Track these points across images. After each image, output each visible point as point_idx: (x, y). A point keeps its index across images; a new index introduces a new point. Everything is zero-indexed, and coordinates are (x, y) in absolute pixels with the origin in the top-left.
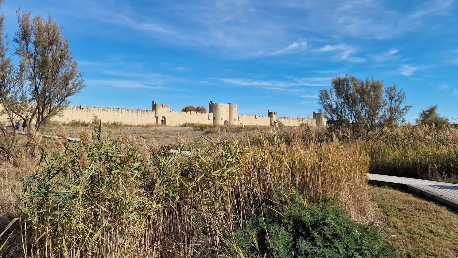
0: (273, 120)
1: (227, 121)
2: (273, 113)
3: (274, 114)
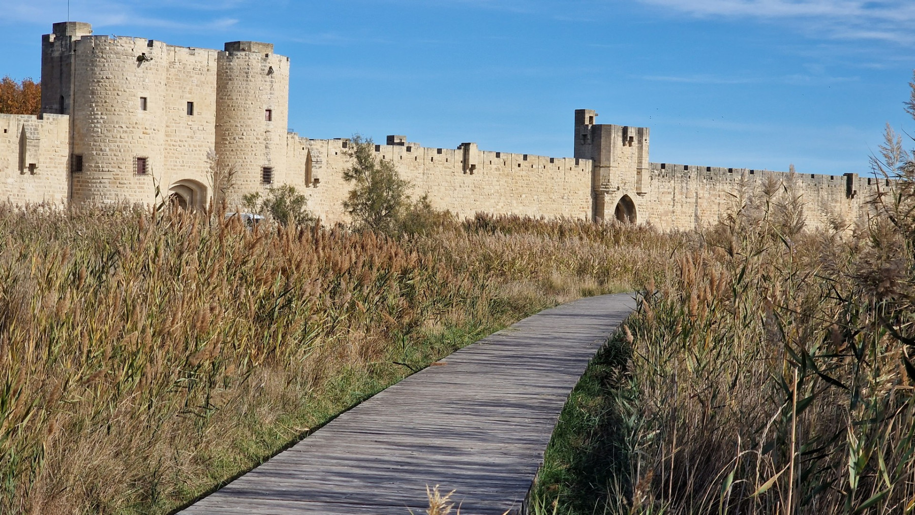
0: (614, 182)
1: (203, 188)
2: (609, 128)
3: (616, 138)
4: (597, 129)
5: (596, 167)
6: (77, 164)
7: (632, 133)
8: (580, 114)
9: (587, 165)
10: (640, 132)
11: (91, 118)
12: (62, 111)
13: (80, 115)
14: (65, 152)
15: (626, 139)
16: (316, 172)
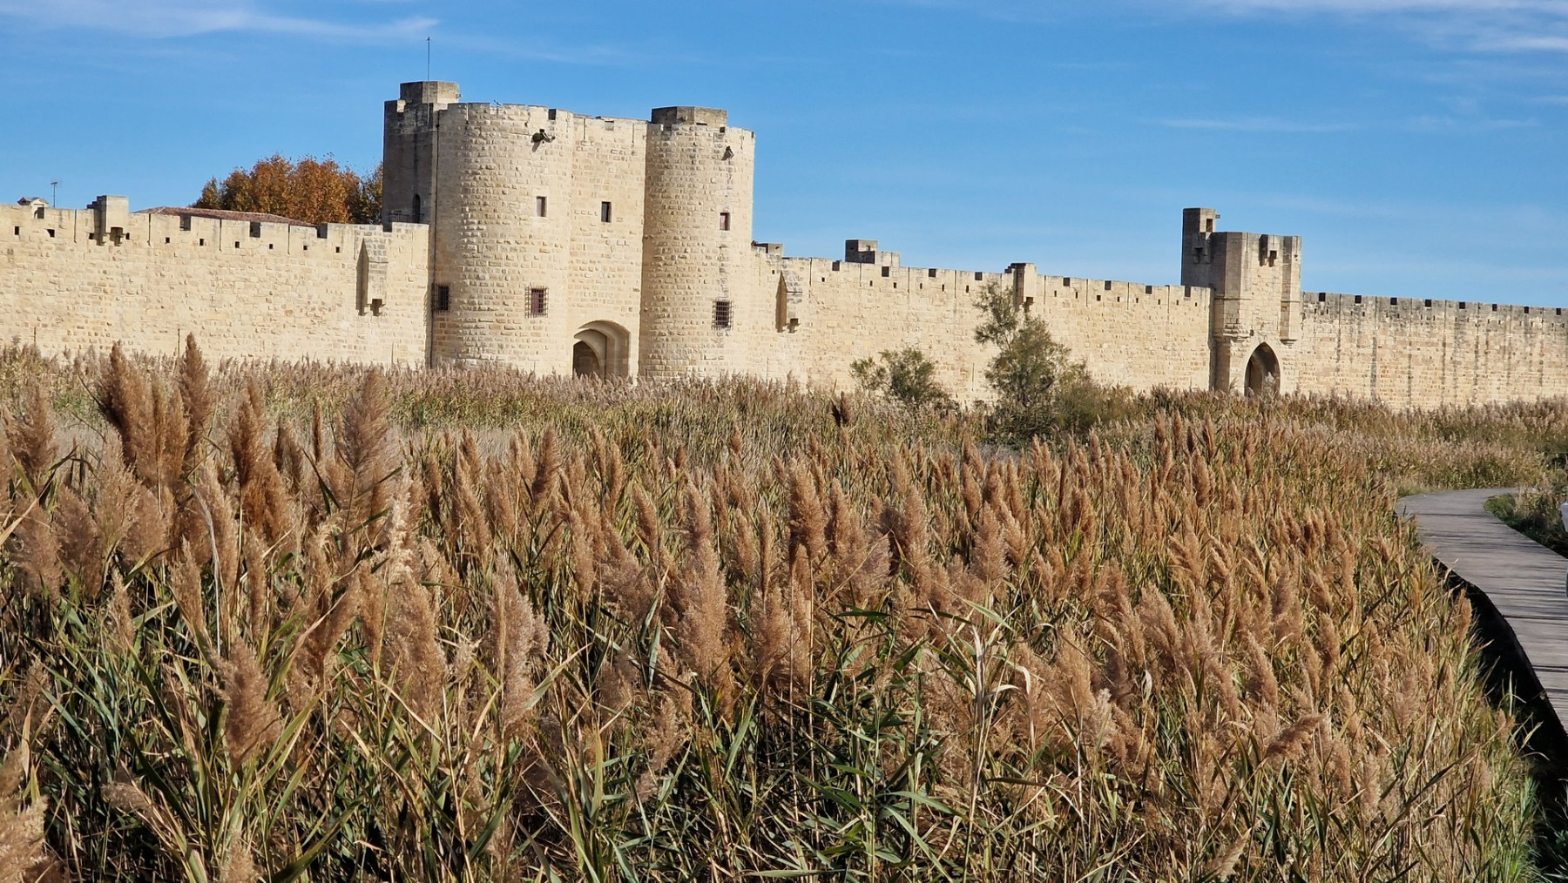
0: (1246, 322)
1: (623, 334)
2: (1238, 237)
3: (1250, 253)
4: (1220, 241)
5: (1217, 300)
6: (440, 299)
7: (1274, 245)
8: (1191, 217)
9: (1202, 296)
10: (1287, 243)
11: (462, 228)
12: (417, 218)
13: (445, 224)
14: (423, 280)
15: (1266, 255)
16: (794, 309)
